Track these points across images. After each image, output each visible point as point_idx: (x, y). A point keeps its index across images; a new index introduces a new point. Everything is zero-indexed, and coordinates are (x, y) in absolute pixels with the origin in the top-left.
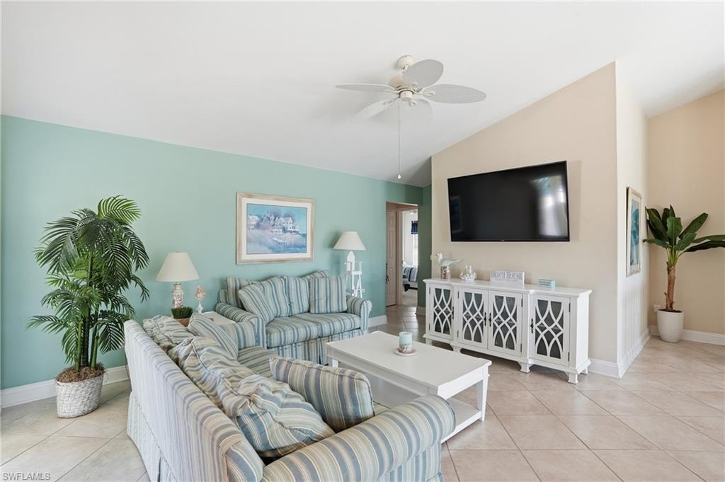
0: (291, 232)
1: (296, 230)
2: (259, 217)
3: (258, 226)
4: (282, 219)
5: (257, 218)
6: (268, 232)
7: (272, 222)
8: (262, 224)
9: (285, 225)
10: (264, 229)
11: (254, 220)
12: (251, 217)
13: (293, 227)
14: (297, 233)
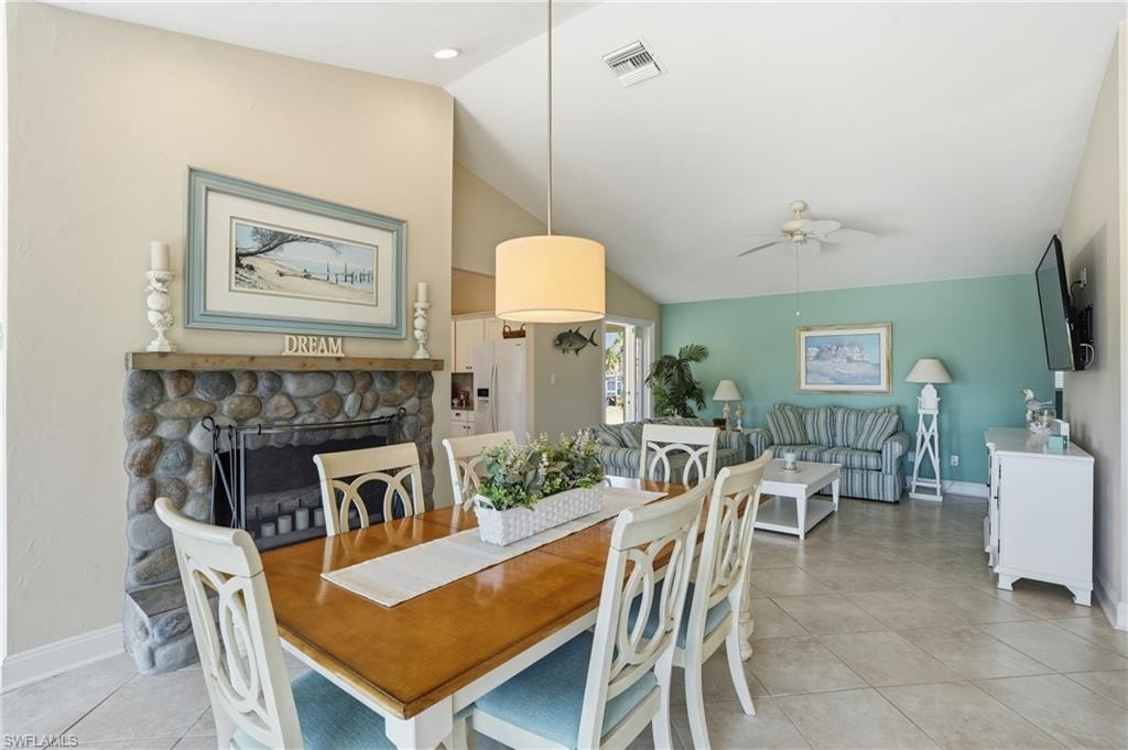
0: (858, 362)
1: (867, 359)
2: (819, 348)
3: (817, 357)
4: (846, 349)
5: (816, 350)
6: (828, 363)
7: (834, 353)
8: (823, 354)
9: (850, 354)
10: (825, 359)
11: (814, 351)
12: (809, 349)
13: (861, 357)
14: (867, 362)
